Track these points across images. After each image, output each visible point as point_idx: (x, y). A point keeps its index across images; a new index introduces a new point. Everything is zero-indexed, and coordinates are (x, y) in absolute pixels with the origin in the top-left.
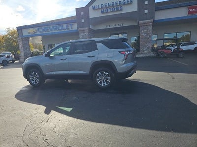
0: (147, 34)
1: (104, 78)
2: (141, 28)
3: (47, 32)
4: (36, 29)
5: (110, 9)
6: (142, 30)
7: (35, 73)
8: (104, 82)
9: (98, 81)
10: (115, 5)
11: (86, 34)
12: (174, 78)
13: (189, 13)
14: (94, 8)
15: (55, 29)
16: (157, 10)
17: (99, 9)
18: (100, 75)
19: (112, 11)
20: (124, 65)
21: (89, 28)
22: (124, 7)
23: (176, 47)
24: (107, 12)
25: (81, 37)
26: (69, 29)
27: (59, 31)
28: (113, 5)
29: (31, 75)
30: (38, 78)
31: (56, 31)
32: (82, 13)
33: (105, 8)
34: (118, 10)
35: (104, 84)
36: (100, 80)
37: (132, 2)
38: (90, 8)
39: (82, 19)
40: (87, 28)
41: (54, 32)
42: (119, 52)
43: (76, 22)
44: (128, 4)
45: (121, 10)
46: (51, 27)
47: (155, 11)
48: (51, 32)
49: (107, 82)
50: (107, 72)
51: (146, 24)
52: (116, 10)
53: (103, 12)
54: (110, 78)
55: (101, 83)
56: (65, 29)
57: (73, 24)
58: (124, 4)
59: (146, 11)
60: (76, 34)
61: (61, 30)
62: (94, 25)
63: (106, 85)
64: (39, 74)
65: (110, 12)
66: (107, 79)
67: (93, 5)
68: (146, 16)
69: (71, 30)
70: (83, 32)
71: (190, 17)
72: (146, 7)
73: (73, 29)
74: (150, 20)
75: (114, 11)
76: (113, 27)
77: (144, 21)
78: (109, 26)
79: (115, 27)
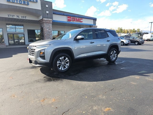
0: (49, 29)
6: (45, 26)
13: (68, 20)
19: (18, 2)
22: (30, 3)
24: (13, 2)
34: (25, 4)
44: (33, 2)
51: (48, 22)
52: (23, 3)
53: (9, 1)
59: (47, 12)
65: (17, 3)
68: (47, 16)
71: (68, 23)
72: (47, 9)
74: (51, 20)
75: (21, 4)
76: (15, 17)
77: (47, 19)
78: (11, 16)
79: (18, 18)
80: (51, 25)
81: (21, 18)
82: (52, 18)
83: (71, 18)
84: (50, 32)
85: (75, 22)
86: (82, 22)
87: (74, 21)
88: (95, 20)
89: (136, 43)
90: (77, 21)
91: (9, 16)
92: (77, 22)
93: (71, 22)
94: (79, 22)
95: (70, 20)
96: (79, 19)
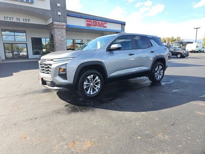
0: (62, 37)
2: (55, 30)
6: (57, 32)
13: (88, 24)
51: (61, 27)
59: (59, 14)
68: (60, 19)
71: (88, 28)
72: (59, 9)
74: (64, 24)
77: (58, 23)
78: (9, 19)
79: (18, 21)
80: (64, 31)
81: (22, 21)
82: (65, 22)
83: (91, 22)
84: (62, 41)
85: (96, 27)
86: (106, 27)
87: (95, 25)
88: (123, 24)
89: (179, 56)
90: (100, 25)
91: (6, 18)
92: (100, 28)
93: (92, 27)
94: (102, 28)
95: (90, 25)
96: (102, 23)
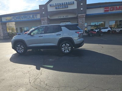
0: (83, 23)
1: (66, 48)
2: (79, 19)
3: (19, 20)
4: (12, 17)
5: (61, 6)
6: (79, 20)
7: (21, 46)
8: (67, 50)
9: (63, 49)
10: (64, 4)
11: (46, 21)
12: (103, 47)
13: (105, 11)
14: (50, 6)
15: (25, 18)
16: (88, 8)
17: (54, 6)
18: (64, 46)
19: (62, 8)
20: (78, 40)
21: (48, 18)
22: (69, 6)
23: (99, 30)
24: (59, 8)
25: (42, 23)
26: (34, 18)
27: (28, 19)
28: (62, 4)
29: (18, 47)
30: (22, 49)
31: (26, 19)
32: (43, 8)
33: (57, 6)
34: (65, 7)
35: (67, 51)
36: (64, 49)
37: (73, 3)
38: (48, 5)
39: (43, 12)
40: (46, 18)
41: (24, 19)
42: (76, 32)
43: (39, 13)
44: (71, 4)
45: (67, 7)
46: (22, 16)
47: (87, 9)
48: (22, 19)
49: (68, 50)
50: (68, 44)
51: (82, 16)
52: (64, 7)
53: (56, 8)
54: (70, 48)
55: (65, 50)
56: (31, 18)
57: (37, 15)
58: (69, 4)
59: (82, 9)
60: (39, 21)
61: (29, 18)
62: (50, 16)
63: (68, 52)
64: (23, 46)
65: (61, 8)
66: (69, 48)
67: (50, 3)
68: (82, 12)
69: (35, 18)
70: (44, 20)
72: (82, 6)
73: (37, 18)
74: (84, 14)
75: (63, 8)
76: (62, 17)
77: (81, 15)
80: (84, 19)
81: (65, 17)
85: (114, 11)
91: (59, 17)
93: (109, 12)
94: (120, 10)
96: (120, 7)
